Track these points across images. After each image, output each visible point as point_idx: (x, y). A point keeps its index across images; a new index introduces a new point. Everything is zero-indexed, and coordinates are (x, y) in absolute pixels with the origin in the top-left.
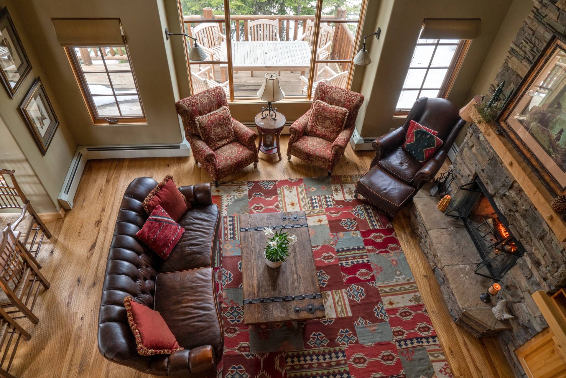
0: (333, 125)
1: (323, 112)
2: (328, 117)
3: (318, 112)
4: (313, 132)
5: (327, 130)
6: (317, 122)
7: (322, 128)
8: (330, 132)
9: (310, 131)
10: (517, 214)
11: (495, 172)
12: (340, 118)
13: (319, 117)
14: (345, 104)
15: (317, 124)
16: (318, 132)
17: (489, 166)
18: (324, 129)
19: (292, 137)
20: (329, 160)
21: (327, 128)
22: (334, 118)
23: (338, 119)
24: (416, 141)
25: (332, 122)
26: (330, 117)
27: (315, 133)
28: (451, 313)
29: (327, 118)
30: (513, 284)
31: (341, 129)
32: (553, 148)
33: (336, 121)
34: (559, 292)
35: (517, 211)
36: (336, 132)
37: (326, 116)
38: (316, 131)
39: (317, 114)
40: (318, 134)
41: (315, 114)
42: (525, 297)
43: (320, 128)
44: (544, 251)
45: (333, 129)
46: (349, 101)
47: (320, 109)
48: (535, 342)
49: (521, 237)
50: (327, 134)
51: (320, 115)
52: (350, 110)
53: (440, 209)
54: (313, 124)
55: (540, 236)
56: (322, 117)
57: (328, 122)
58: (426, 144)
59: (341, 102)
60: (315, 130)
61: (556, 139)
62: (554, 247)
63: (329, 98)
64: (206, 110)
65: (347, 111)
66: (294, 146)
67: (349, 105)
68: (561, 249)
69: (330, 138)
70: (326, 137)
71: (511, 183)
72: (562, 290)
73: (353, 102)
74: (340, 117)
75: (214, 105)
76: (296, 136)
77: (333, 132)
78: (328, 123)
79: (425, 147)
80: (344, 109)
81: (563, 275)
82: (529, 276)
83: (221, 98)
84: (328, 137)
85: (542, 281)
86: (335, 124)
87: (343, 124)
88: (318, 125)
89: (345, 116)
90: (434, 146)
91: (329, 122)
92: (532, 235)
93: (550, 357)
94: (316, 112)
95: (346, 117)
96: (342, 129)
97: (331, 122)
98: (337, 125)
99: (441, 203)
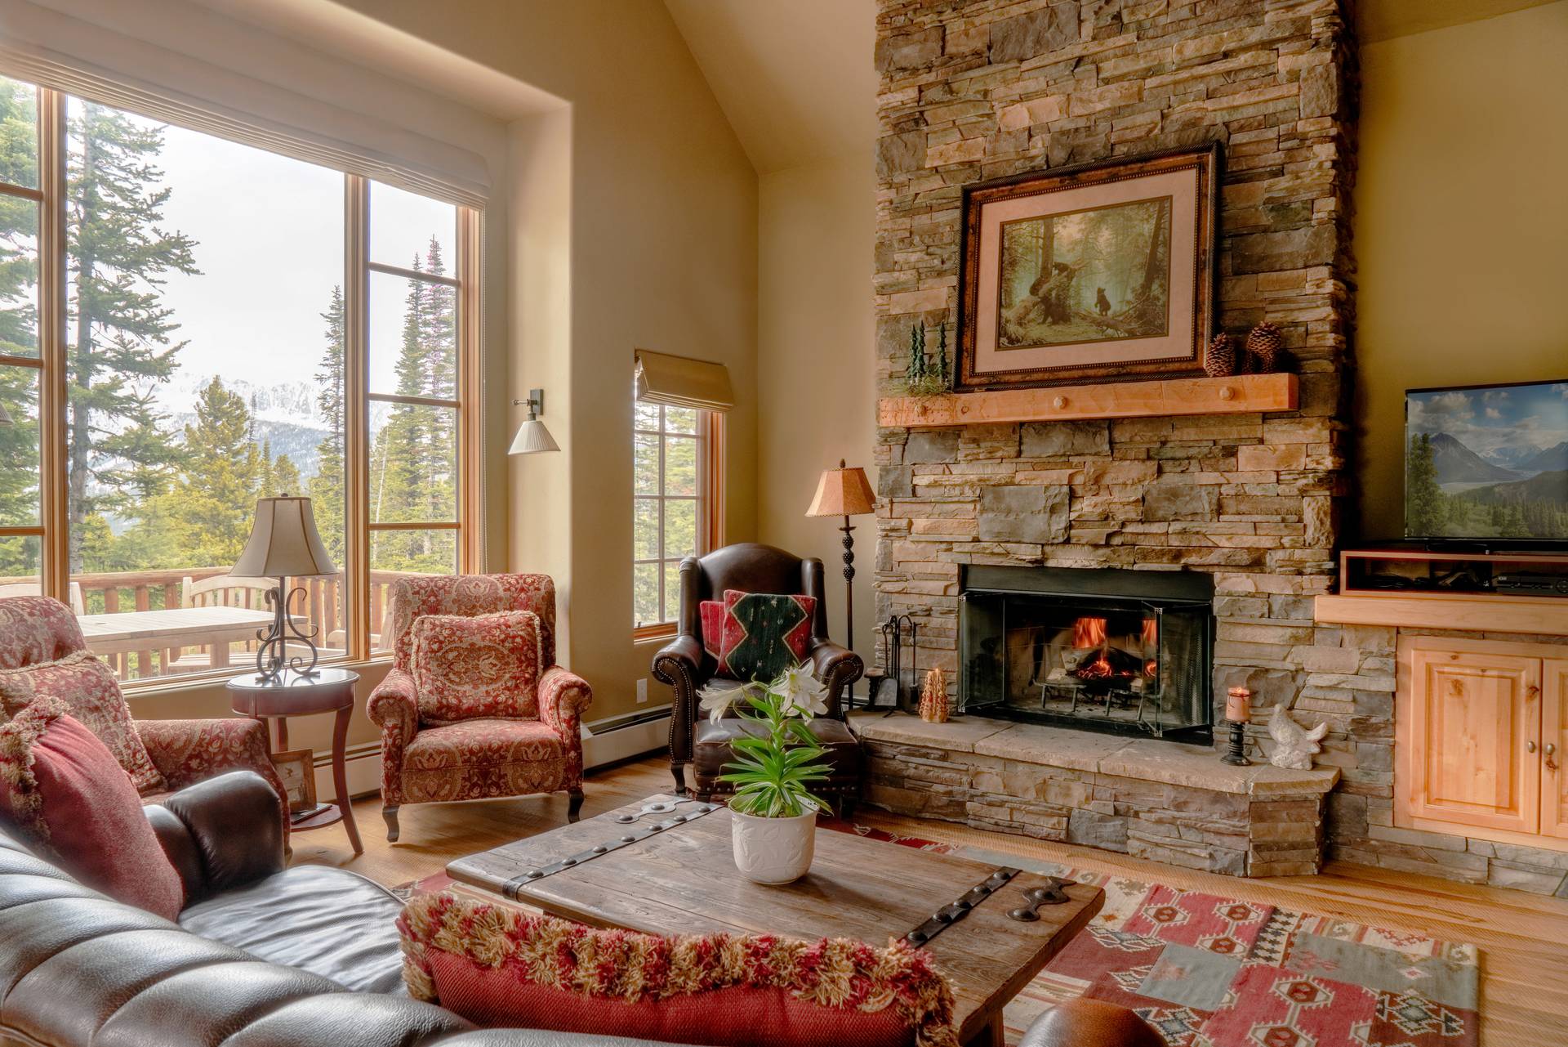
0: (507, 664)
1: (460, 638)
2: (482, 644)
3: (441, 642)
4: (449, 707)
5: (494, 686)
6: (451, 676)
7: (476, 687)
8: (508, 689)
9: (439, 709)
10: (1129, 529)
11: (1009, 511)
12: (522, 637)
13: (451, 656)
14: (515, 600)
15: (452, 682)
16: (467, 703)
17: (985, 515)
18: (483, 688)
19: (395, 727)
20: (561, 744)
21: (493, 681)
22: (503, 641)
23: (518, 640)
24: (750, 630)
25: (501, 657)
26: (487, 643)
27: (457, 709)
28: (1217, 867)
29: (480, 649)
30: (1251, 671)
31: (535, 673)
32: (1108, 326)
33: (512, 650)
34: (1343, 562)
35: (1123, 525)
36: (527, 682)
37: (472, 645)
38: (460, 701)
39: (440, 648)
40: (470, 709)
41: (433, 651)
42: (1300, 661)
43: (467, 688)
44: (1244, 525)
45: (513, 678)
46: (522, 590)
47: (446, 633)
48: (1410, 732)
49: (1177, 555)
50: (502, 698)
51: (451, 650)
52: (537, 610)
53: (937, 719)
54: (439, 684)
55: (1215, 507)
56: (460, 655)
57: (484, 664)
58: (780, 622)
59: (500, 599)
60: (454, 701)
61: (1101, 311)
62: (1258, 492)
63: (454, 601)
64: (11, 653)
65: (532, 614)
66: (413, 754)
67: (529, 599)
68: (1274, 478)
69: (514, 709)
70: (501, 707)
71: (1066, 489)
72: (1344, 555)
73: (538, 589)
74: (521, 633)
75: (40, 638)
76: (407, 720)
77: (517, 687)
78: (486, 666)
79: (783, 629)
80: (518, 615)
81: (1322, 515)
82: (1266, 610)
83: (61, 620)
84: (507, 707)
85: (1298, 578)
86: (513, 658)
87: (535, 653)
88: (458, 684)
89: (534, 629)
90: (803, 615)
91: (491, 660)
92: (1193, 526)
93: (1466, 707)
94: (435, 646)
95: (538, 631)
96: (540, 671)
97: (497, 658)
98: (521, 662)
99: (931, 700)
